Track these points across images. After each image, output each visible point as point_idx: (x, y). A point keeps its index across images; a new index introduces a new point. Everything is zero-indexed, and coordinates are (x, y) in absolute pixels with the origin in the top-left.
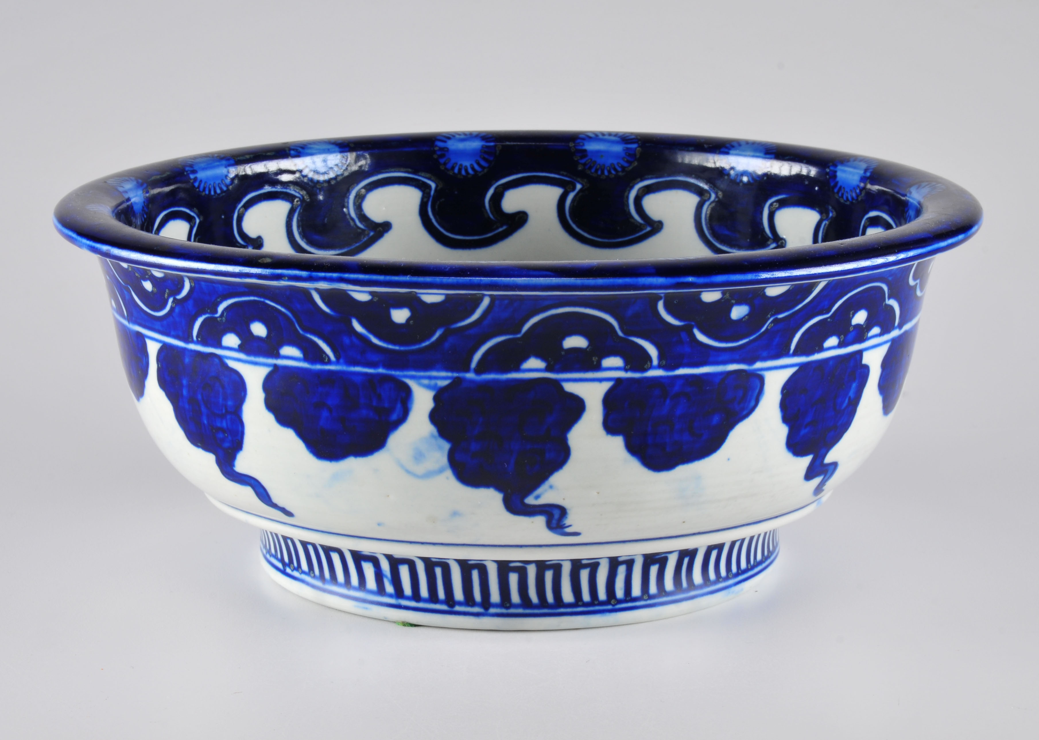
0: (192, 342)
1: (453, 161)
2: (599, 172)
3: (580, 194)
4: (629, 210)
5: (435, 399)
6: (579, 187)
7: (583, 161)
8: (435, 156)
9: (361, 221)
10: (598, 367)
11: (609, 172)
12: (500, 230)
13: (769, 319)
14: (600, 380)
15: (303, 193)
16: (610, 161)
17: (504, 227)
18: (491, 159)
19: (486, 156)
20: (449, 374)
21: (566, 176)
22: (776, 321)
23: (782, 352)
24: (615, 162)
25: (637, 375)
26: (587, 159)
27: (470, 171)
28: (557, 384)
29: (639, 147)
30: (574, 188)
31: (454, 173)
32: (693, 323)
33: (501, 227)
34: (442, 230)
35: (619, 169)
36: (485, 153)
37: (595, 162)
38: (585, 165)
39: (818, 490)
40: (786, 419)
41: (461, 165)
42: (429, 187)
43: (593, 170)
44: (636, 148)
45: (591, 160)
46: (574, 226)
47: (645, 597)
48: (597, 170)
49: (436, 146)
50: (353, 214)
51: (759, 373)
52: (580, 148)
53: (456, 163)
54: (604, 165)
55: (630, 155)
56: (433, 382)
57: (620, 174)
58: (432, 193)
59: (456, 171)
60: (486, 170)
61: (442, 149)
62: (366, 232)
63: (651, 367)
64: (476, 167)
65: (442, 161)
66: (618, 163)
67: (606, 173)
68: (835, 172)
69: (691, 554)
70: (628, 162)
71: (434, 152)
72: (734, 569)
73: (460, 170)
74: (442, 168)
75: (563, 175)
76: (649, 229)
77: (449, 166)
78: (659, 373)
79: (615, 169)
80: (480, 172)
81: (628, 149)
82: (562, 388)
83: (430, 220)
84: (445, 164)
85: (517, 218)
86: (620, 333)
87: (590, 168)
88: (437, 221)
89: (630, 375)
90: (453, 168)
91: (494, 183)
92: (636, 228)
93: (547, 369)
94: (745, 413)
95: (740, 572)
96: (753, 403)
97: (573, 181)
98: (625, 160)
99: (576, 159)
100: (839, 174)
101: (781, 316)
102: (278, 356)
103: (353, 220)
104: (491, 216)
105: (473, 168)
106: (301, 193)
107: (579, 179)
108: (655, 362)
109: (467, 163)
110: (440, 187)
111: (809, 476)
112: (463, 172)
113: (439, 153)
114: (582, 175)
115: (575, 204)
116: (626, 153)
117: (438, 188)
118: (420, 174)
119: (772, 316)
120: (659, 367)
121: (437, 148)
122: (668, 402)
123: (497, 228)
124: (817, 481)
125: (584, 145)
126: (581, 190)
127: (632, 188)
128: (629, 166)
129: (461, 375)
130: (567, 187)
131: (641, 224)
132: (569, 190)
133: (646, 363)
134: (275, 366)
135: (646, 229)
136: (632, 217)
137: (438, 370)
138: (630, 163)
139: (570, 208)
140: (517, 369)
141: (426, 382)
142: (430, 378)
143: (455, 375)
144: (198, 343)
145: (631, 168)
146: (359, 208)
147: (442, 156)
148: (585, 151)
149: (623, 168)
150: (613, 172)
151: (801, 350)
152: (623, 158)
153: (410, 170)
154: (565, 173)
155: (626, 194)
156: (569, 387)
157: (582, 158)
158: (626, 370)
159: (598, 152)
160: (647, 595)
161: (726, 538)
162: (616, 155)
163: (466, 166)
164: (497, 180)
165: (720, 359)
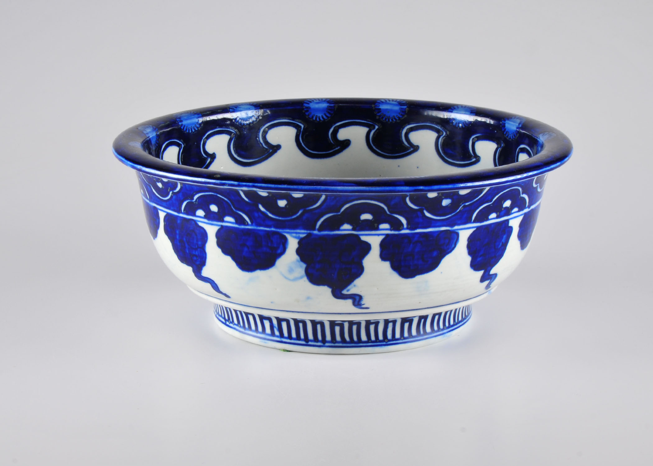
0: (182, 213)
1: (313, 114)
2: (387, 120)
3: (377, 131)
4: (402, 139)
5: (299, 243)
6: (377, 127)
7: (379, 114)
8: (304, 111)
9: (265, 145)
10: (377, 229)
11: (392, 120)
12: (337, 149)
13: (461, 205)
14: (379, 235)
15: (236, 130)
16: (393, 114)
17: (339, 148)
18: (332, 113)
19: (330, 112)
20: (306, 231)
21: (370, 122)
22: (465, 206)
23: (467, 220)
24: (395, 115)
25: (396, 233)
26: (381, 113)
27: (321, 119)
28: (357, 236)
29: (407, 107)
30: (374, 128)
31: (313, 120)
32: (423, 208)
33: (337, 147)
34: (307, 149)
35: (397, 119)
36: (329, 109)
37: (385, 115)
38: (380, 116)
39: (488, 287)
40: (470, 253)
41: (317, 116)
42: (301, 127)
43: (384, 119)
44: (406, 108)
45: (383, 113)
46: (374, 147)
47: (402, 338)
48: (386, 119)
49: (304, 106)
50: (261, 141)
51: (456, 231)
52: (377, 108)
53: (314, 115)
54: (389, 116)
55: (403, 112)
56: (298, 235)
57: (398, 121)
58: (302, 130)
59: (314, 119)
60: (329, 119)
61: (307, 108)
62: (268, 150)
63: (403, 229)
64: (324, 117)
65: (307, 114)
66: (397, 116)
67: (391, 121)
68: (505, 124)
69: (425, 317)
70: (401, 115)
71: (303, 109)
72: (447, 324)
73: (316, 118)
74: (307, 117)
75: (368, 121)
76: (412, 149)
77: (311, 116)
78: (407, 231)
79: (395, 119)
80: (326, 119)
81: (402, 108)
82: (360, 238)
83: (301, 144)
84: (309, 115)
85: (345, 143)
86: (388, 213)
87: (383, 118)
88: (304, 144)
89: (393, 232)
90: (313, 117)
91: (334, 125)
92: (406, 149)
93: (353, 229)
94: (449, 250)
95: (450, 326)
96: (453, 246)
97: (374, 124)
98: (400, 114)
99: (375, 113)
100: (506, 125)
101: (467, 204)
102: (223, 221)
103: (262, 144)
104: (332, 142)
105: (323, 117)
106: (235, 130)
107: (377, 124)
108: (405, 226)
109: (320, 115)
110: (306, 126)
111: (482, 280)
112: (318, 119)
113: (305, 110)
114: (378, 121)
115: (375, 136)
116: (401, 110)
117: (305, 128)
118: (296, 120)
119: (463, 204)
120: (407, 228)
121: (304, 107)
122: (411, 245)
123: (335, 148)
124: (486, 282)
125: (379, 106)
126: (377, 129)
127: (404, 128)
128: (402, 117)
129: (311, 232)
130: (371, 127)
131: (408, 147)
132: (372, 129)
133: (401, 227)
134: (222, 226)
135: (410, 149)
136: (403, 143)
137: (300, 229)
138: (403, 116)
139: (372, 138)
140: (338, 229)
141: (294, 235)
142: (296, 233)
143: (309, 232)
144: (184, 213)
145: (403, 118)
146: (264, 138)
147: (307, 111)
148: (380, 109)
149: (399, 118)
150: (394, 120)
151: (477, 220)
152: (399, 113)
153: (291, 118)
154: (370, 120)
155: (401, 131)
156: (363, 238)
157: (379, 112)
158: (391, 230)
159: (386, 110)
160: (403, 337)
161: (443, 310)
162: (395, 111)
163: (319, 116)
164: (335, 124)
165: (437, 224)
